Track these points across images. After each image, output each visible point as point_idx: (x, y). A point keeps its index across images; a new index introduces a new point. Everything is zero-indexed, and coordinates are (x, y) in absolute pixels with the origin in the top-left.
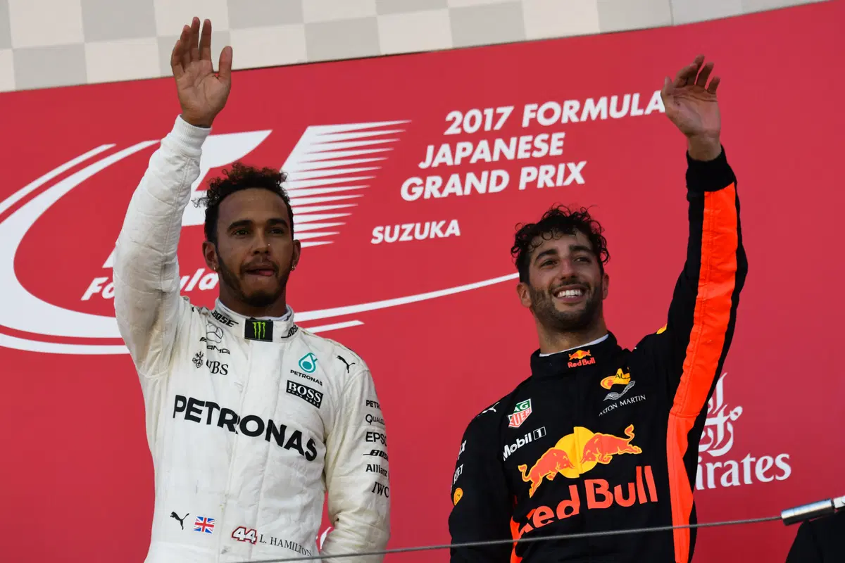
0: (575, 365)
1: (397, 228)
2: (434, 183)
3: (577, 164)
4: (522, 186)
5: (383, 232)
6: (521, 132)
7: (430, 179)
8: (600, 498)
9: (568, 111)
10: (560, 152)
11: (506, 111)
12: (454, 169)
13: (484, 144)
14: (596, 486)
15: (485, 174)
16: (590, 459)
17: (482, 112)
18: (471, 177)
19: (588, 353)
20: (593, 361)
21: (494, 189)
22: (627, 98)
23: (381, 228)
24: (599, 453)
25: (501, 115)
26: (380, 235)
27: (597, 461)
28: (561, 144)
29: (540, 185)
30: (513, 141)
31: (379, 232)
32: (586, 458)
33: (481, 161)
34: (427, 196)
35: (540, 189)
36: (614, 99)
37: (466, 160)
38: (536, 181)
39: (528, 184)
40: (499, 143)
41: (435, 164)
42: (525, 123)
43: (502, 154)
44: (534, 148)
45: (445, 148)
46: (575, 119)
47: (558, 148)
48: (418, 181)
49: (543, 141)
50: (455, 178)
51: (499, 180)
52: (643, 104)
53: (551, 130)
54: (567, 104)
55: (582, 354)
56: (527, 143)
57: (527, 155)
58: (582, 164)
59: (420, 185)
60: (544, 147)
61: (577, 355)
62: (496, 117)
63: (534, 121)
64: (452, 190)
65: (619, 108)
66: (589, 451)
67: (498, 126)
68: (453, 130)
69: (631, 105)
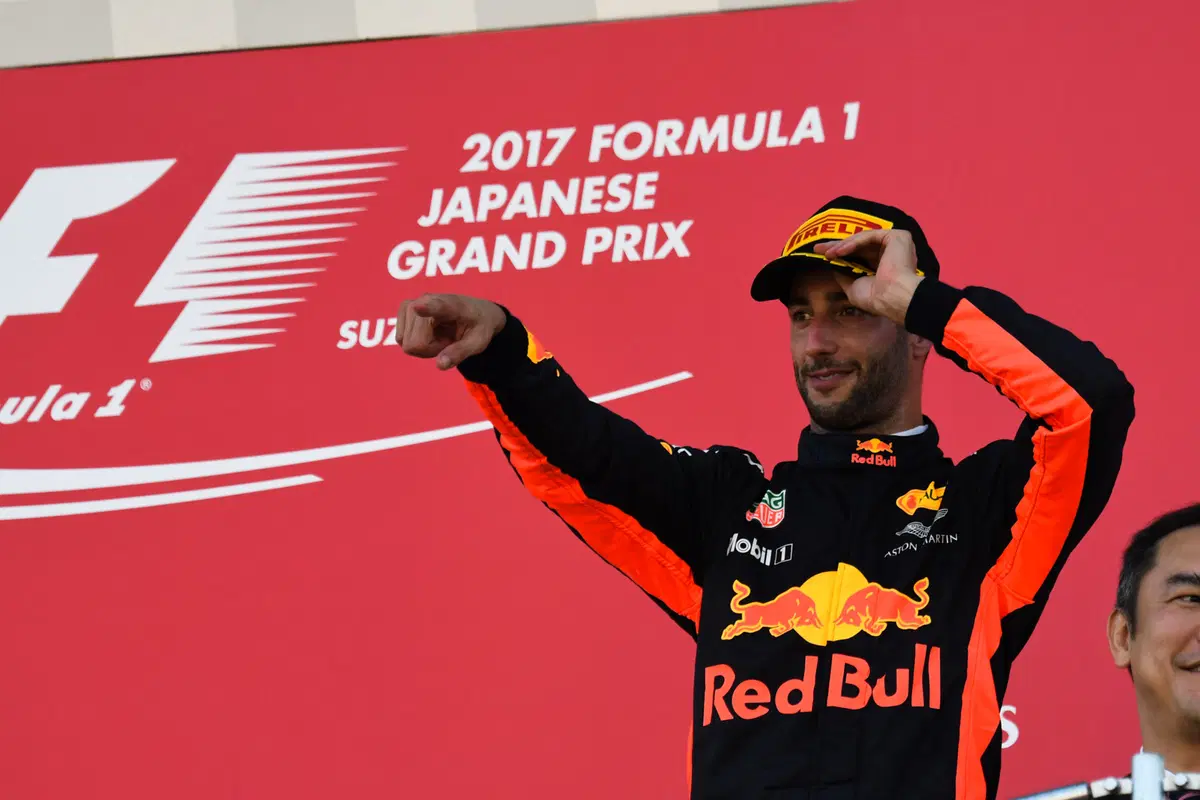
0: (862, 460)
1: (380, 324)
2: (442, 251)
3: (677, 225)
4: (587, 259)
5: (357, 330)
6: (586, 170)
7: (436, 245)
8: (850, 691)
9: (666, 138)
10: (650, 204)
11: (563, 135)
12: (476, 229)
13: (525, 189)
14: (850, 669)
15: (526, 238)
16: (851, 620)
17: (524, 136)
18: (503, 243)
19: (889, 448)
20: (892, 462)
21: (540, 262)
22: (761, 117)
23: (353, 324)
24: (868, 616)
25: (554, 141)
26: (352, 335)
27: (862, 627)
28: (652, 190)
29: (617, 258)
30: (574, 183)
31: (351, 329)
32: (846, 617)
33: (520, 217)
34: (431, 272)
35: (617, 264)
36: (741, 120)
37: (495, 214)
38: (610, 251)
39: (597, 255)
40: (551, 188)
41: (445, 220)
42: (594, 156)
43: (554, 205)
44: (607, 197)
45: (462, 194)
46: (675, 151)
47: (647, 197)
48: (416, 247)
49: (623, 185)
50: (477, 244)
51: (550, 248)
52: (787, 129)
53: (635, 167)
54: (663, 125)
55: (879, 446)
56: (597, 188)
57: (597, 208)
58: (686, 225)
59: (420, 255)
60: (625, 196)
61: (871, 446)
62: (547, 145)
63: (608, 153)
64: (472, 264)
65: (748, 134)
66: (853, 608)
67: (549, 160)
68: (475, 165)
69: (768, 131)
